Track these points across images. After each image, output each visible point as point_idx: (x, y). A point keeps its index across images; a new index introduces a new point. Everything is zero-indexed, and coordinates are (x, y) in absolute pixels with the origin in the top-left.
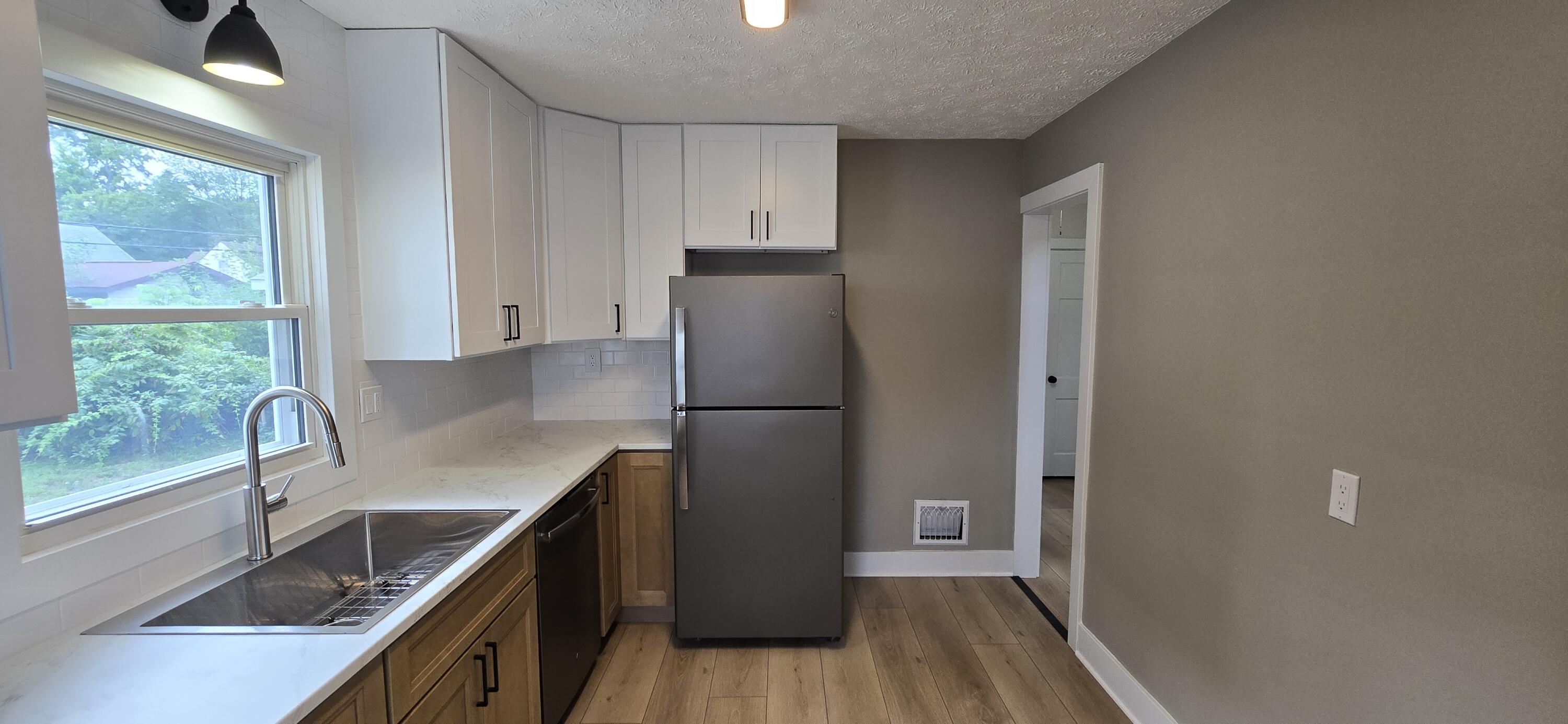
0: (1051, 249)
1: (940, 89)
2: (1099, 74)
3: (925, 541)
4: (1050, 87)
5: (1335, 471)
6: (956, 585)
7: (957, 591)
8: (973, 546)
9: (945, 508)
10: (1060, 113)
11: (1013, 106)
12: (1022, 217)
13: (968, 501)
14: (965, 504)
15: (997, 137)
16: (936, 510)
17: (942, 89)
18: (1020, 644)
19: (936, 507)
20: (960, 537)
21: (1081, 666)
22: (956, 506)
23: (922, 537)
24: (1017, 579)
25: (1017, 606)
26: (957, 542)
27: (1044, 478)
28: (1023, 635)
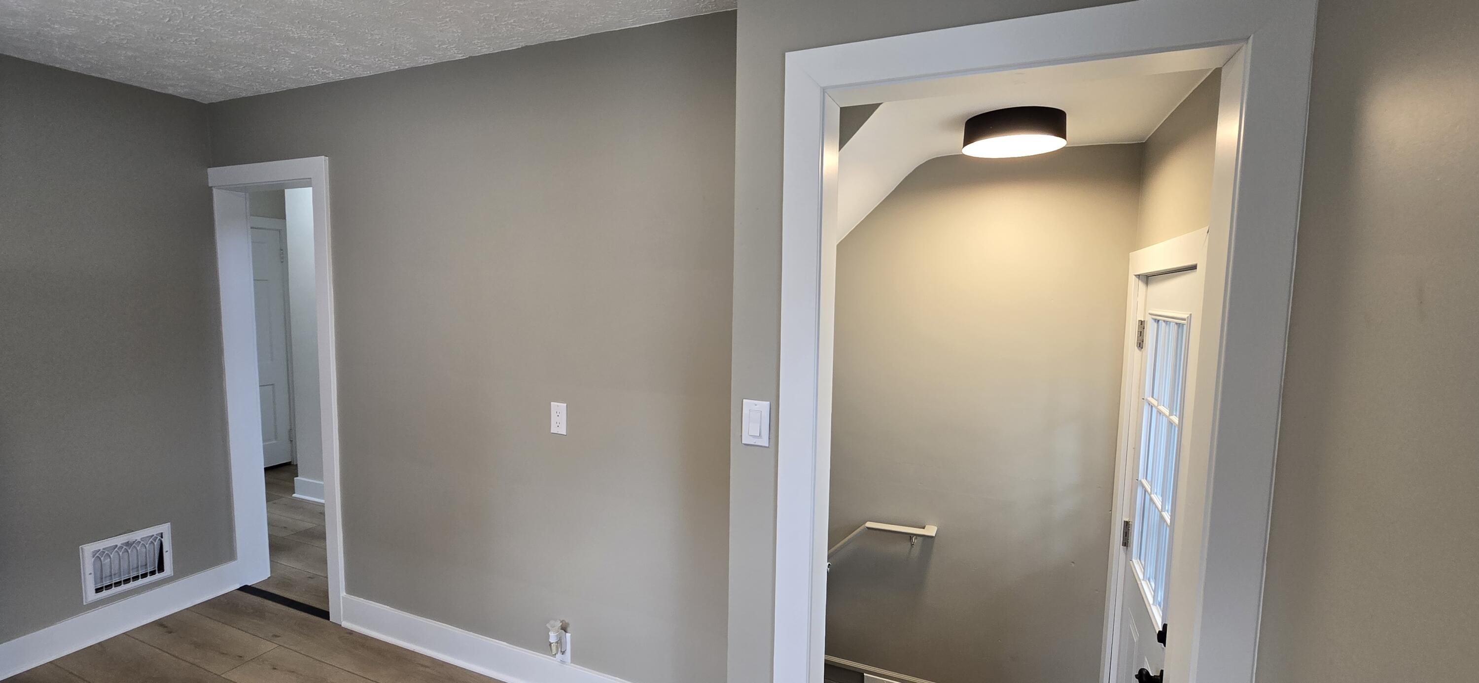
0: (251, 228)
1: (114, 22)
2: (322, 73)
3: (105, 594)
4: (265, 67)
5: (552, 403)
6: (166, 627)
7: (170, 632)
8: (181, 573)
9: (134, 542)
10: (264, 91)
11: (210, 69)
12: (212, 190)
13: (169, 523)
14: (165, 528)
15: (170, 92)
16: (121, 548)
17: (118, 23)
18: (280, 646)
19: (119, 545)
20: (161, 568)
21: (351, 632)
22: (151, 534)
23: (98, 590)
24: (245, 589)
25: (259, 613)
26: (158, 576)
27: (266, 469)
28: (279, 637)
